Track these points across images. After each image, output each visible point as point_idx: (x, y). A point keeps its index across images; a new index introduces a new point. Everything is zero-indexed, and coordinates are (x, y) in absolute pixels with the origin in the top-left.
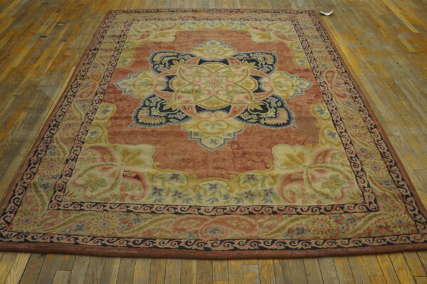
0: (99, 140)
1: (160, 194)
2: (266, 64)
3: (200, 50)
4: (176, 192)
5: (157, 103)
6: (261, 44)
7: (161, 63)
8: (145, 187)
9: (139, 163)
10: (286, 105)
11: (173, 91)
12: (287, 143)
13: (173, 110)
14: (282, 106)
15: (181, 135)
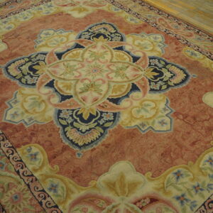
0: (69, 192)
1: (187, 200)
2: (111, 33)
3: (43, 46)
4: (195, 188)
5: (72, 116)
6: (85, 18)
7: (24, 75)
8: (168, 204)
9: (134, 186)
10: (168, 61)
11: (71, 96)
12: (206, 92)
13: (95, 114)
14: (167, 64)
15: (132, 134)
